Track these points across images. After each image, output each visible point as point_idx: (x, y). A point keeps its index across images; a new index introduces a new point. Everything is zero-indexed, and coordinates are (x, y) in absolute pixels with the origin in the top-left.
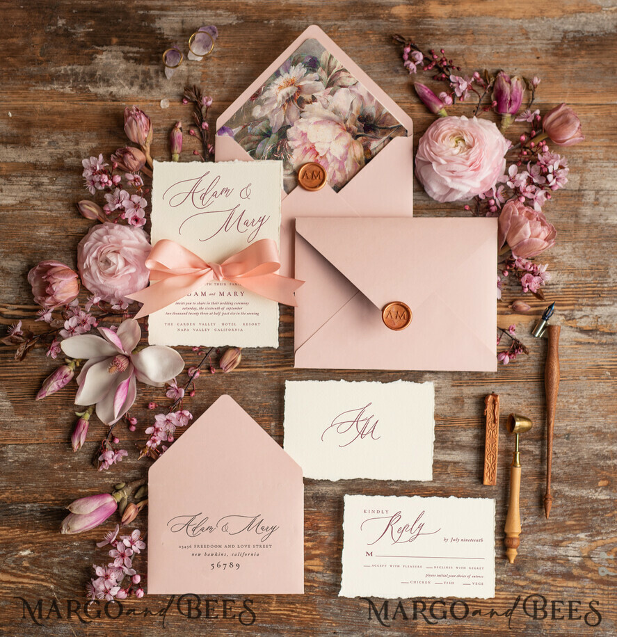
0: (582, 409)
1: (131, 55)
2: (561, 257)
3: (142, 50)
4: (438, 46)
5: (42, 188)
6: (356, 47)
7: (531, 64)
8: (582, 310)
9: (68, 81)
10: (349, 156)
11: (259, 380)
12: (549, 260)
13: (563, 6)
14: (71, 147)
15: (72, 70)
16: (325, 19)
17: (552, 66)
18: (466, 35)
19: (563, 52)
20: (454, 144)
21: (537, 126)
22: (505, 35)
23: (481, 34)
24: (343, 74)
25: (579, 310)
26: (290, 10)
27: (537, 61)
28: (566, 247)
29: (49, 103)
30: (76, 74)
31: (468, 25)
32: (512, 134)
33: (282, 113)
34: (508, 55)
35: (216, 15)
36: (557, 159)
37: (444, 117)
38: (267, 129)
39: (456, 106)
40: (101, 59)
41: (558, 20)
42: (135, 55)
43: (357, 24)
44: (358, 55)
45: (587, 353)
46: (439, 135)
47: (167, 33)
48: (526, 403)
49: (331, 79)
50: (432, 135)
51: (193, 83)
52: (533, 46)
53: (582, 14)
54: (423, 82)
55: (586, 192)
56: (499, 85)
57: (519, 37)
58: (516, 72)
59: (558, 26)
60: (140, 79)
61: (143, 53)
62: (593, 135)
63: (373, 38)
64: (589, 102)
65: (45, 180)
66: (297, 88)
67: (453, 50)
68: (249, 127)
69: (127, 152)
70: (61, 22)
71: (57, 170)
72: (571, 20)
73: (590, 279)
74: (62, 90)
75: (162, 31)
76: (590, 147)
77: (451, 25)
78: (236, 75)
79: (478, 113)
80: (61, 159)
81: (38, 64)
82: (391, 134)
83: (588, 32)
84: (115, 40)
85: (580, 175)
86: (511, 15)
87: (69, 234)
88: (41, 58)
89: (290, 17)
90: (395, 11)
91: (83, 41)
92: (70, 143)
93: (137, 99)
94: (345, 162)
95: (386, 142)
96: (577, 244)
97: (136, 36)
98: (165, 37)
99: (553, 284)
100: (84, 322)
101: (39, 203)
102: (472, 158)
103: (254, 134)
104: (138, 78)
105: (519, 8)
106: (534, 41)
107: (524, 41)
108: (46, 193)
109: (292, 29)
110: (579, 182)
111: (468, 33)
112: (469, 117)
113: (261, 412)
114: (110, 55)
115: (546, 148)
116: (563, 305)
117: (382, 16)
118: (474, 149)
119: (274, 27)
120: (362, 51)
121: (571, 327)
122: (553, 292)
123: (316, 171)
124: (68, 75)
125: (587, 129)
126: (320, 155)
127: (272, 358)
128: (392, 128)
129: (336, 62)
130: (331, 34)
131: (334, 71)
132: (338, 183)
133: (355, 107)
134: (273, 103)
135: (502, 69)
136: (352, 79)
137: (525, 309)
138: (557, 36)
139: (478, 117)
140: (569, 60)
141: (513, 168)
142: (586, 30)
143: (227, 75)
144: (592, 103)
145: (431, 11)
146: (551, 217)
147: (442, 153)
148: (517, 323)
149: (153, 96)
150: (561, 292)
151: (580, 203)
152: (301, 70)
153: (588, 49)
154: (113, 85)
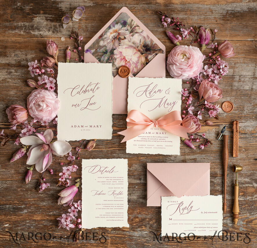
1: (49, 18)
3: (53, 16)
4: (176, 16)
5: (12, 74)
6: (142, 16)
7: (214, 23)
9: (22, 29)
10: (139, 62)
11: (103, 153)
14: (24, 57)
15: (24, 24)
16: (129, 4)
17: (222, 24)
18: (187, 11)
19: (227, 19)
20: (182, 57)
21: (216, 49)
22: (203, 12)
23: (194, 11)
24: (137, 28)
27: (216, 22)
28: (227, 99)
29: (14, 38)
30: (26, 26)
31: (188, 7)
32: (206, 53)
33: (112, 44)
34: (204, 19)
35: (84, 2)
36: (224, 63)
37: (178, 45)
38: (105, 50)
39: (183, 41)
40: (36, 20)
41: (224, 5)
43: (143, 6)
44: (143, 19)
46: (176, 53)
47: (64, 9)
48: (211, 162)
49: (132, 30)
50: (173, 53)
51: (75, 30)
52: (214, 16)
53: (234, 3)
54: (170, 31)
55: (236, 76)
56: (201, 32)
57: (209, 13)
58: (208, 27)
59: (225, 8)
61: (54, 17)
62: (238, 53)
63: (149, 12)
65: (13, 71)
66: (118, 34)
67: (182, 18)
68: (98, 49)
69: (47, 59)
70: (19, 4)
71: (18, 66)
72: (230, 5)
73: (237, 112)
74: (20, 33)
75: (62, 8)
76: (237, 58)
77: (181, 7)
78: (92, 27)
79: (192, 44)
80: (19, 62)
81: (9, 22)
82: (157, 52)
83: (237, 11)
84: (42, 12)
85: (233, 69)
86: (206, 3)
87: (23, 93)
88: (10, 19)
89: (115, 3)
90: (158, 1)
91: (28, 12)
92: (23, 55)
93: (51, 37)
94: (138, 64)
95: (155, 56)
96: (232, 97)
97: (51, 10)
98: (63, 11)
99: (222, 114)
100: (30, 130)
101: (10, 80)
102: (189, 63)
103: (100, 53)
104: (52, 28)
106: (215, 14)
107: (211, 14)
108: (13, 76)
109: (116, 8)
110: (233, 72)
112: (188, 46)
114: (40, 18)
115: (220, 59)
116: (226, 122)
117: (153, 3)
118: (190, 59)
119: (108, 7)
120: (145, 18)
122: (222, 117)
123: (126, 69)
124: (22, 26)
125: (236, 50)
126: (128, 61)
127: (108, 144)
128: (157, 50)
129: (134, 23)
130: (132, 10)
131: (133, 26)
132: (135, 72)
133: (142, 41)
134: (108, 40)
135: (202, 25)
136: (141, 30)
137: (211, 124)
138: (224, 12)
139: (192, 46)
140: (229, 22)
141: (206, 67)
142: (236, 10)
143: (89, 27)
144: (238, 40)
145: (173, 1)
146: (221, 87)
147: (177, 61)
148: (208, 130)
149: (58, 35)
150: (225, 117)
151: (233, 81)
152: (119, 26)
153: (237, 18)
154: (41, 31)
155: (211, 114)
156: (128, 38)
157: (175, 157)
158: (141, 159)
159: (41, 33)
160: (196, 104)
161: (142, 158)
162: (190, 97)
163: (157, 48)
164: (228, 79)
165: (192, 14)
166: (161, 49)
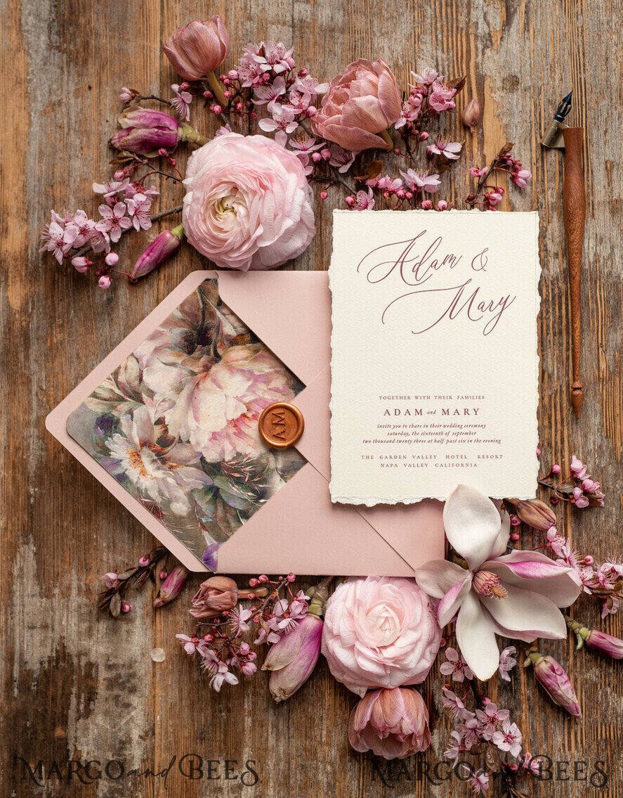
1: (82, 707)
2: (395, 54)
3: (74, 690)
6: (71, 362)
7: (99, 98)
8: (477, 23)
10: (246, 368)
12: (400, 71)
13: (10, 50)
16: (28, 410)
17: (102, 67)
18: (53, 196)
19: (81, 50)
20: (229, 213)
21: (196, 88)
22: (55, 138)
23: (53, 173)
24: (122, 378)
25: (477, 28)
26: (14, 463)
28: (380, 45)
31: (39, 193)
32: (207, 127)
33: (182, 470)
34: (83, 132)
35: (21, 576)
36: (249, 58)
37: (183, 230)
38: (206, 493)
40: (88, 753)
41: (31, 58)
42: (82, 700)
43: (36, 361)
44: (84, 359)
45: (542, 14)
46: (213, 236)
47: (48, 651)
48: (619, 107)
49: (130, 397)
50: (214, 247)
52: (72, 94)
53: (23, 21)
55: (296, 16)
56: (133, 145)
57: (58, 116)
58: (111, 121)
59: (40, 57)
60: (120, 693)
61: (79, 688)
62: (208, 6)
63: (58, 337)
64: (159, 11)
66: (144, 448)
68: (204, 520)
72: (31, 38)
73: (429, 10)
75: (46, 659)
76: (226, 10)
77: (39, 220)
78: (114, 547)
79: (178, 177)
82: (212, 303)
83: (51, 12)
84: (59, 732)
85: (269, 25)
86: (23, 128)
89: (24, 463)
90: (16, 303)
93: (150, 698)
94: (256, 373)
95: (225, 311)
96: (375, 29)
97: (53, 699)
98: (54, 655)
99: (437, 66)
102: (254, 185)
103: (215, 512)
104: (117, 698)
105: (13, 116)
106: (65, 93)
107: (64, 110)
109: (44, 460)
110: (279, 26)
111: (51, 193)
112: (184, 192)
114: (83, 740)
115: (233, 73)
116: (469, 51)
117: (24, 324)
118: (239, 183)
119: (40, 489)
120: (78, 354)
121: (502, 38)
122: (449, 66)
123: (273, 419)
125: (199, 14)
126: (245, 411)
128: (204, 303)
129: (105, 389)
130: (52, 402)
131: (117, 391)
132: (287, 383)
133: (171, 359)
134: (167, 485)
135: (106, 142)
136: (129, 364)
137: (477, 107)
138: (57, 59)
139: (184, 177)
140: (93, 42)
141: (265, 125)
142: (46, 17)
143: (114, 560)
144: (158, 7)
145: (17, 249)
146: (333, 68)
147: (244, 231)
148: (496, 120)
149: (146, 674)
150: (448, 54)
151: (312, 25)
152: (116, 443)
153: (77, 13)
154: (129, 735)
155: (442, 101)
156: (160, 408)
157: (601, 239)
158: (608, 367)
159: (136, 734)
160: (401, 161)
161: (603, 366)
162: (377, 185)
163: (198, 303)
164: (305, 44)
165: (62, 177)
166: (199, 287)
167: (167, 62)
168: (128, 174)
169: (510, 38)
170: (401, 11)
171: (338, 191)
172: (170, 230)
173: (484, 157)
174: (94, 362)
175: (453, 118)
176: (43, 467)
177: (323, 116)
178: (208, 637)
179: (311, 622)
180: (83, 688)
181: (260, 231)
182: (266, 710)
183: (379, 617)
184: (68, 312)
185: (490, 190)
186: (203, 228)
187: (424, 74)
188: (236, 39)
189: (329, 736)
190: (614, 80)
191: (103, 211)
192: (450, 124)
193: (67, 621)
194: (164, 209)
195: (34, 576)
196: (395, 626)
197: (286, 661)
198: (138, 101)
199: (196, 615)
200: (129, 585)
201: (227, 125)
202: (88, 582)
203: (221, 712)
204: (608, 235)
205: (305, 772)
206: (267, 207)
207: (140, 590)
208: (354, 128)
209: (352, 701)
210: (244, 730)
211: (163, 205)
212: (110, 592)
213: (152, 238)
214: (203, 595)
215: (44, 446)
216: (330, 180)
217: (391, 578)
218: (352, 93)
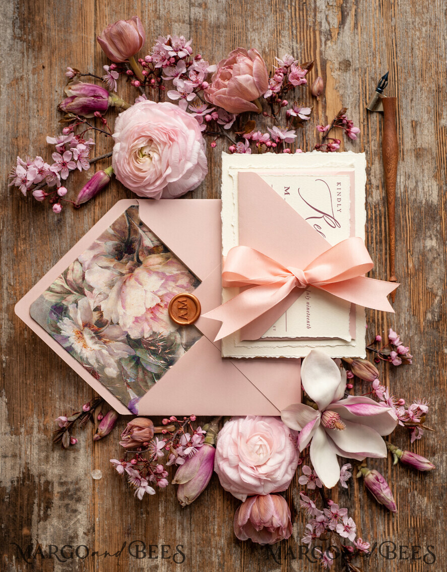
0: (426, 23)
1: (42, 513)
2: (263, 44)
3: (36, 501)
6: (32, 265)
7: (50, 75)
8: (321, 23)
10: (160, 270)
12: (266, 56)
17: (53, 53)
18: (17, 145)
19: (37, 40)
20: (146, 158)
21: (121, 68)
22: (18, 104)
23: (17, 129)
24: (70, 277)
25: (321, 26)
28: (253, 38)
31: (7, 143)
32: (129, 96)
33: (113, 344)
34: (39, 99)
36: (160, 47)
37: (113, 170)
38: (130, 361)
41: (1, 46)
42: (42, 508)
43: (6, 265)
44: (41, 263)
45: (367, 17)
46: (135, 175)
47: (16, 474)
48: (421, 83)
49: (75, 291)
50: (135, 183)
52: (30, 72)
55: (192, 16)
56: (76, 109)
57: (21, 88)
58: (59, 91)
59: (7, 44)
60: (69, 502)
61: (40, 499)
62: (129, 9)
63: (22, 247)
64: (93, 12)
66: (86, 328)
68: (129, 381)
72: (1, 31)
73: (287, 13)
75: (15, 479)
76: (142, 12)
77: (7, 162)
78: (64, 398)
79: (108, 132)
82: (136, 224)
83: (14, 12)
84: (25, 531)
85: (173, 23)
91: (27, 566)
93: (91, 505)
94: (167, 274)
95: (145, 229)
96: (249, 26)
97: (20, 507)
98: (21, 476)
99: (293, 53)
102: (164, 138)
103: (137, 375)
104: (67, 505)
106: (25, 71)
107: (25, 83)
109: (12, 336)
110: (180, 24)
111: (16, 144)
112: (113, 143)
113: (433, 364)
114: (43, 536)
115: (148, 57)
116: (315, 43)
118: (154, 137)
119: (10, 356)
120: (36, 259)
121: (338, 34)
122: (301, 53)
123: (178, 305)
125: (122, 15)
126: (159, 301)
128: (129, 223)
129: (57, 285)
130: (18, 293)
131: (66, 287)
132: (190, 282)
133: (106, 264)
134: (102, 354)
135: (56, 107)
136: (75, 267)
137: (321, 82)
138: (19, 47)
139: (113, 132)
140: (46, 34)
141: (171, 95)
142: (11, 16)
143: (64, 407)
144: (93, 10)
146: (219, 54)
147: (157, 171)
148: (335, 91)
149: (88, 488)
150: (301, 45)
151: (204, 23)
152: (65, 324)
153: (33, 13)
154: (76, 532)
155: (298, 79)
156: (97, 299)
157: (409, 176)
158: (414, 266)
159: (81, 531)
160: (268, 121)
161: (411, 265)
162: (252, 138)
163: (125, 223)
164: (199, 36)
165: (24, 132)
166: (126, 211)
167: (99, 48)
168: (72, 130)
169: (344, 34)
170: (267, 13)
171: (223, 142)
172: (103, 170)
173: (326, 118)
174: (49, 265)
175: (304, 90)
176: (12, 341)
177: (213, 89)
178: (133, 461)
179: (207, 449)
180: (42, 499)
181: (169, 171)
182: (175, 512)
183: (255, 445)
184: (29, 229)
185: (331, 141)
186: (128, 169)
187: (284, 59)
188: (149, 33)
189: (219, 530)
190: (417, 63)
191: (55, 157)
192: (302, 94)
193: (31, 451)
194: (98, 155)
195: (6, 419)
196: (267, 451)
197: (190, 477)
198: (79, 77)
199: (124, 445)
200: (76, 425)
201: (144, 95)
202: (45, 423)
203: (142, 514)
204: (413, 173)
205: (202, 555)
206: (173, 153)
207: (83, 428)
208: (236, 97)
209: (236, 504)
210: (159, 527)
211: (98, 152)
212: (62, 431)
213: (90, 176)
214: (129, 431)
215: (12, 326)
216: (218, 134)
217: (263, 417)
218: (234, 72)
